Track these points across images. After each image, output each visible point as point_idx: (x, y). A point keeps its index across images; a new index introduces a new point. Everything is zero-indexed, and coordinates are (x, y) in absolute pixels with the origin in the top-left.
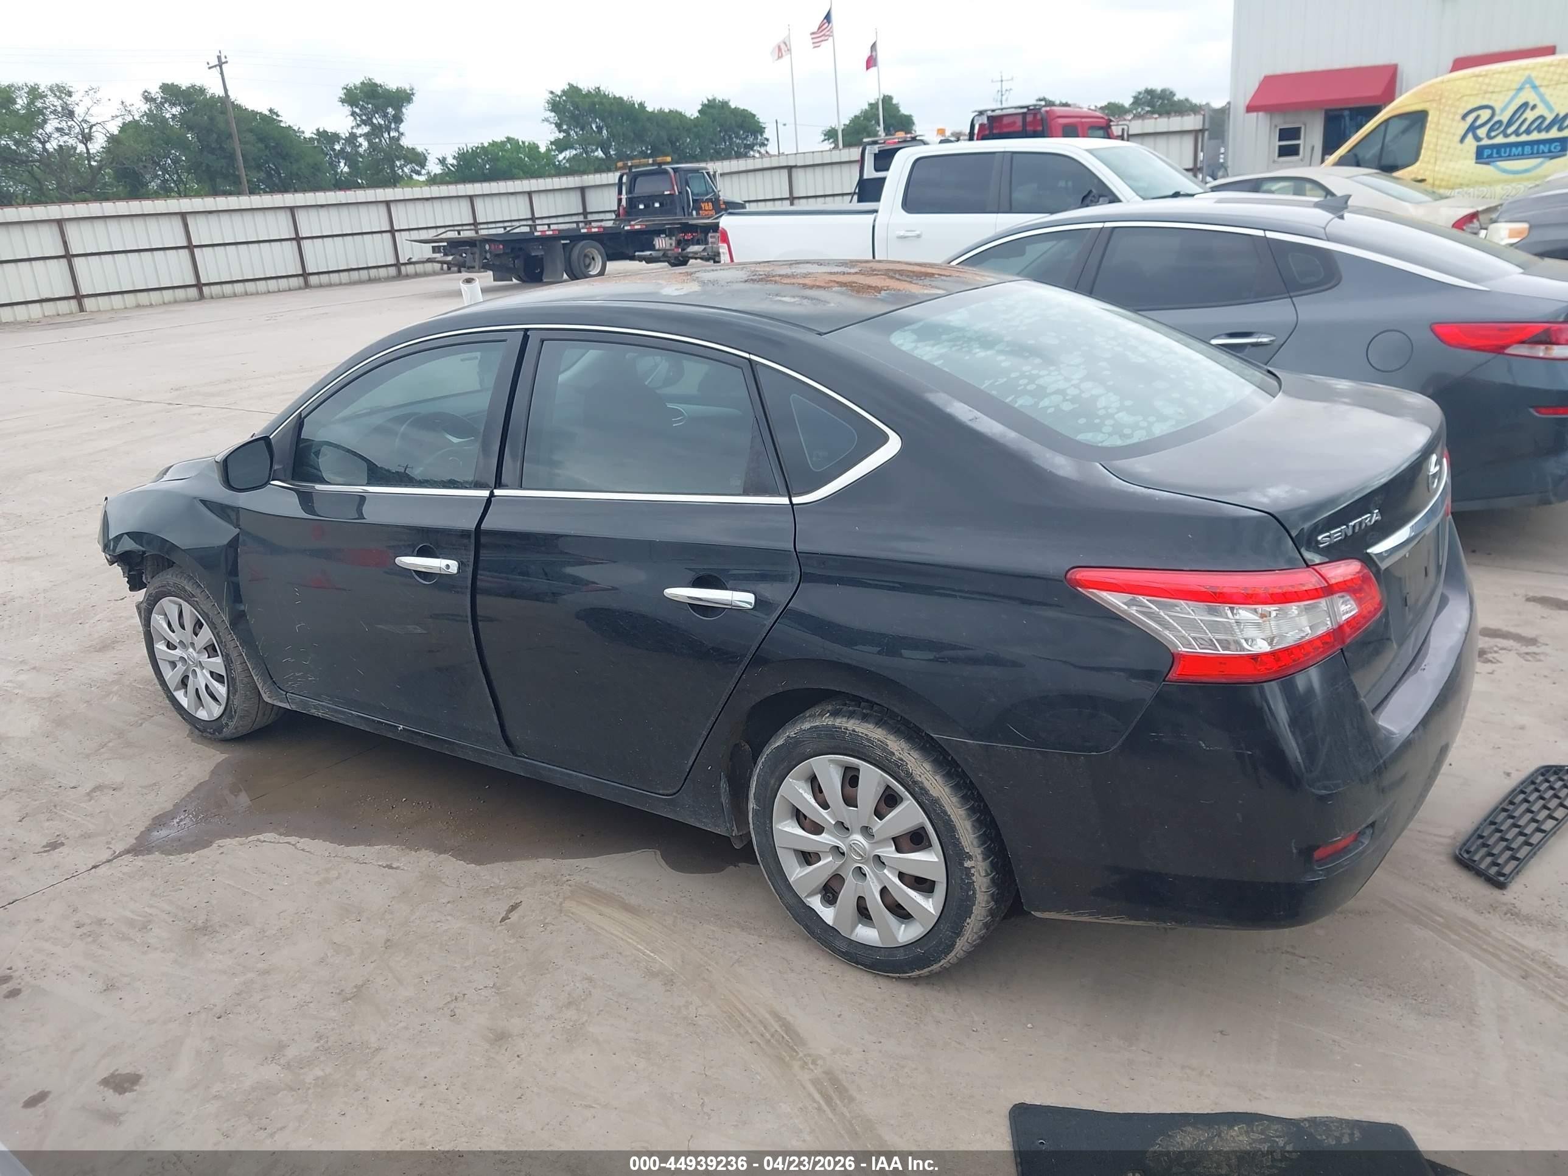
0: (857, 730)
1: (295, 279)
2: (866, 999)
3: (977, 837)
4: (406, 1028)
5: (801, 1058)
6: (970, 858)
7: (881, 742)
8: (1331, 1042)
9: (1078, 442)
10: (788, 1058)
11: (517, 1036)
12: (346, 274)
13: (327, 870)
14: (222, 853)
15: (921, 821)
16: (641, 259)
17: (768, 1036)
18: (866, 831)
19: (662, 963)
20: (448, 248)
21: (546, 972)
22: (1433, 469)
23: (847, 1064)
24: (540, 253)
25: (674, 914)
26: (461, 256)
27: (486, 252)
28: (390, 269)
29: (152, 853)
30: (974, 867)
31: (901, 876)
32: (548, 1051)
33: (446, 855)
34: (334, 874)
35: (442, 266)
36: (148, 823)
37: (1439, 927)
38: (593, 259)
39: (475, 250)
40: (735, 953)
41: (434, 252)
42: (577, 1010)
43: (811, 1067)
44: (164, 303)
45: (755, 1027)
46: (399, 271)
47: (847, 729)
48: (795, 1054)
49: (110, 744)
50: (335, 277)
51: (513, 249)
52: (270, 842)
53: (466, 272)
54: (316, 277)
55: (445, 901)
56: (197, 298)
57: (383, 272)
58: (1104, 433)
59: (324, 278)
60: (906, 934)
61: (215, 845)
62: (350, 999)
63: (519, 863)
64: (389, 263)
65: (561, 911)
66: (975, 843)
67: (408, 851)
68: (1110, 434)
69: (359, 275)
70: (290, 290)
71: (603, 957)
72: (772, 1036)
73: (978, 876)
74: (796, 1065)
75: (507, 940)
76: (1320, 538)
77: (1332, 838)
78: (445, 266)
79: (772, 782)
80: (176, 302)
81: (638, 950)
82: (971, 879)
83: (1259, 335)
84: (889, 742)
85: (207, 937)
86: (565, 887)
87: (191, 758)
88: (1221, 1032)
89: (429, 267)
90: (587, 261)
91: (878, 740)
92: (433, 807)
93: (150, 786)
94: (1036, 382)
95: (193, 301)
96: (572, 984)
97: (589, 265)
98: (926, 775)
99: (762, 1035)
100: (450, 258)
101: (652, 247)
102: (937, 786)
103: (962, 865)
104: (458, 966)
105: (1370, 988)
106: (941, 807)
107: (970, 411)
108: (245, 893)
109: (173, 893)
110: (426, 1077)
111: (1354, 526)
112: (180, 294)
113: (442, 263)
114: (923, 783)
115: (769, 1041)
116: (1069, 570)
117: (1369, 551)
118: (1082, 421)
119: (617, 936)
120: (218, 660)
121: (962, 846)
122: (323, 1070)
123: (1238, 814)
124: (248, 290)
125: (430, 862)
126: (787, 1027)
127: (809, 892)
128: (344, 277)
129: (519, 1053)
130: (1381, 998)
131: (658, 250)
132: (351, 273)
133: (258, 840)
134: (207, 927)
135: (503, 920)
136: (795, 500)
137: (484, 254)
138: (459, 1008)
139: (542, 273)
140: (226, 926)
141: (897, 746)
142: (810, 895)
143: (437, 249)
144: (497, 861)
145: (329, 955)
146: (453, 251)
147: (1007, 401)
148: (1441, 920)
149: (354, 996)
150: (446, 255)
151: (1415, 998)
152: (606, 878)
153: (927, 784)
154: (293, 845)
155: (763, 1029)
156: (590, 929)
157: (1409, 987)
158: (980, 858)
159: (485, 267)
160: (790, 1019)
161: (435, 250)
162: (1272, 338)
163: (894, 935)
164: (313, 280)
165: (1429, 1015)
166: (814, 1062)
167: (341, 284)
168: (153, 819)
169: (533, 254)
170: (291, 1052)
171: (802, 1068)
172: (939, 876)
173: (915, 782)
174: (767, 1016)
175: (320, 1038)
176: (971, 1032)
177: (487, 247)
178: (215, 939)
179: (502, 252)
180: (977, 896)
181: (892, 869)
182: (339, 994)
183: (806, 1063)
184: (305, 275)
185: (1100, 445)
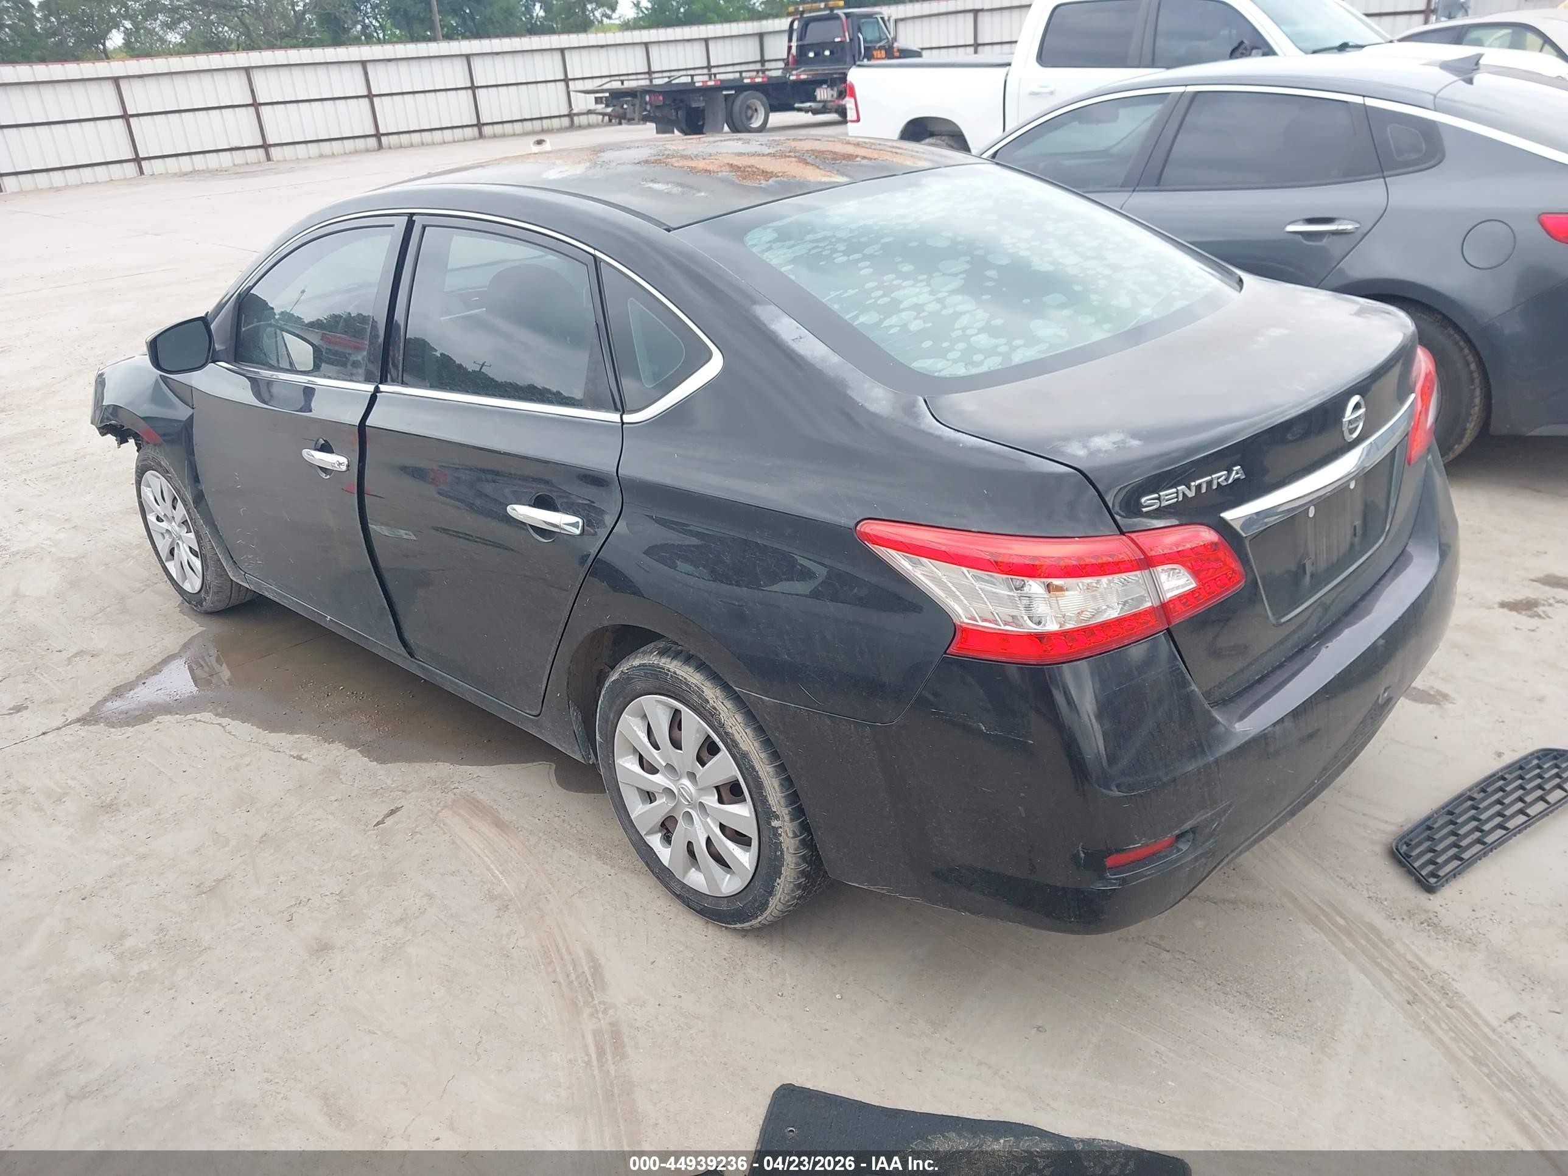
0: (678, 673)
1: (470, 129)
2: (687, 947)
3: (785, 797)
4: (242, 929)
5: (595, 1004)
6: (777, 817)
7: (698, 687)
8: (1153, 1053)
9: (912, 370)
10: (582, 1004)
11: (338, 948)
12: (519, 124)
13: (242, 756)
14: (158, 729)
15: (734, 774)
16: (800, 110)
17: (573, 976)
18: (692, 776)
19: (505, 886)
20: (610, 99)
21: (394, 883)
22: (1348, 415)
23: (636, 1017)
24: (702, 104)
25: (541, 835)
26: (622, 106)
27: (646, 103)
28: (563, 119)
29: (99, 724)
30: (781, 827)
31: (722, 827)
32: (359, 968)
33: (355, 750)
34: (247, 760)
35: (603, 118)
36: (108, 693)
37: (1336, 930)
38: (756, 110)
39: (637, 102)
40: (581, 882)
41: (596, 102)
42: (406, 927)
43: (600, 1015)
44: (345, 153)
45: (565, 966)
46: (572, 121)
47: (669, 671)
48: (590, 1000)
49: (109, 609)
50: (508, 127)
51: (674, 100)
52: (204, 722)
53: (626, 124)
54: (490, 127)
55: (333, 798)
56: (376, 148)
57: (556, 123)
58: (948, 360)
59: (498, 129)
60: (729, 885)
61: (155, 721)
62: (204, 893)
63: (417, 765)
64: (562, 114)
65: (434, 821)
66: (782, 802)
67: (322, 742)
68: (955, 361)
69: (533, 125)
70: (465, 140)
71: (453, 874)
72: (577, 977)
73: (785, 836)
74: (587, 1011)
75: (371, 846)
76: (1143, 500)
77: (1130, 845)
78: (607, 118)
79: (612, 716)
80: (356, 152)
81: (489, 869)
82: (779, 840)
83: (1342, 221)
84: (705, 689)
85: (108, 815)
86: (451, 795)
87: (172, 629)
88: (1038, 1028)
89: (593, 119)
90: (750, 112)
91: (696, 686)
92: (365, 697)
93: (125, 655)
94: (892, 296)
95: (371, 151)
96: (413, 899)
97: (752, 117)
98: (736, 727)
99: (568, 976)
100: (609, 110)
101: (813, 99)
102: (747, 741)
103: (770, 825)
104: (316, 868)
105: (1226, 994)
106: (750, 761)
107: (797, 328)
108: (160, 773)
109: (98, 767)
110: (237, 983)
111: (1199, 487)
112: (360, 143)
113: (604, 114)
114: (733, 735)
115: (572, 982)
116: (860, 521)
117: (1222, 515)
118: (927, 344)
119: (474, 852)
120: (192, 535)
121: (769, 805)
122: (150, 964)
123: (1020, 808)
124: (424, 140)
125: (337, 756)
126: (596, 969)
127: (648, 829)
128: (518, 127)
129: (331, 967)
130: (1232, 1008)
131: (820, 102)
132: (525, 123)
133: (195, 719)
134: (113, 805)
135: (378, 824)
136: (627, 418)
137: (644, 105)
138: (298, 913)
139: (703, 125)
140: (129, 805)
141: (712, 694)
142: (649, 833)
143: (599, 100)
144: (399, 761)
145: (207, 844)
146: (615, 102)
147: (847, 317)
148: (1342, 922)
149: (212, 890)
150: (607, 106)
151: (1272, 1011)
152: (492, 789)
153: (737, 737)
154: (223, 727)
155: (571, 969)
156: (453, 843)
157: (1270, 998)
158: (787, 818)
159: (645, 119)
160: (602, 961)
161: (598, 101)
162: (1357, 226)
163: (718, 885)
164: (487, 130)
165: (1278, 1034)
166: (605, 1012)
167: (514, 135)
168: (114, 689)
169: (694, 106)
170: (129, 943)
171: (592, 1015)
172: (752, 832)
173: (727, 733)
174: (582, 955)
175: (162, 930)
176: (776, 995)
177: (647, 98)
178: (113, 819)
179: (661, 103)
180: (785, 857)
181: (714, 819)
182: (198, 886)
183: (597, 1011)
184: (479, 125)
185: (936, 374)
